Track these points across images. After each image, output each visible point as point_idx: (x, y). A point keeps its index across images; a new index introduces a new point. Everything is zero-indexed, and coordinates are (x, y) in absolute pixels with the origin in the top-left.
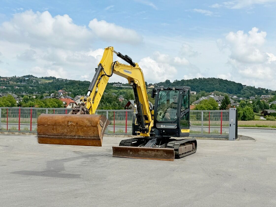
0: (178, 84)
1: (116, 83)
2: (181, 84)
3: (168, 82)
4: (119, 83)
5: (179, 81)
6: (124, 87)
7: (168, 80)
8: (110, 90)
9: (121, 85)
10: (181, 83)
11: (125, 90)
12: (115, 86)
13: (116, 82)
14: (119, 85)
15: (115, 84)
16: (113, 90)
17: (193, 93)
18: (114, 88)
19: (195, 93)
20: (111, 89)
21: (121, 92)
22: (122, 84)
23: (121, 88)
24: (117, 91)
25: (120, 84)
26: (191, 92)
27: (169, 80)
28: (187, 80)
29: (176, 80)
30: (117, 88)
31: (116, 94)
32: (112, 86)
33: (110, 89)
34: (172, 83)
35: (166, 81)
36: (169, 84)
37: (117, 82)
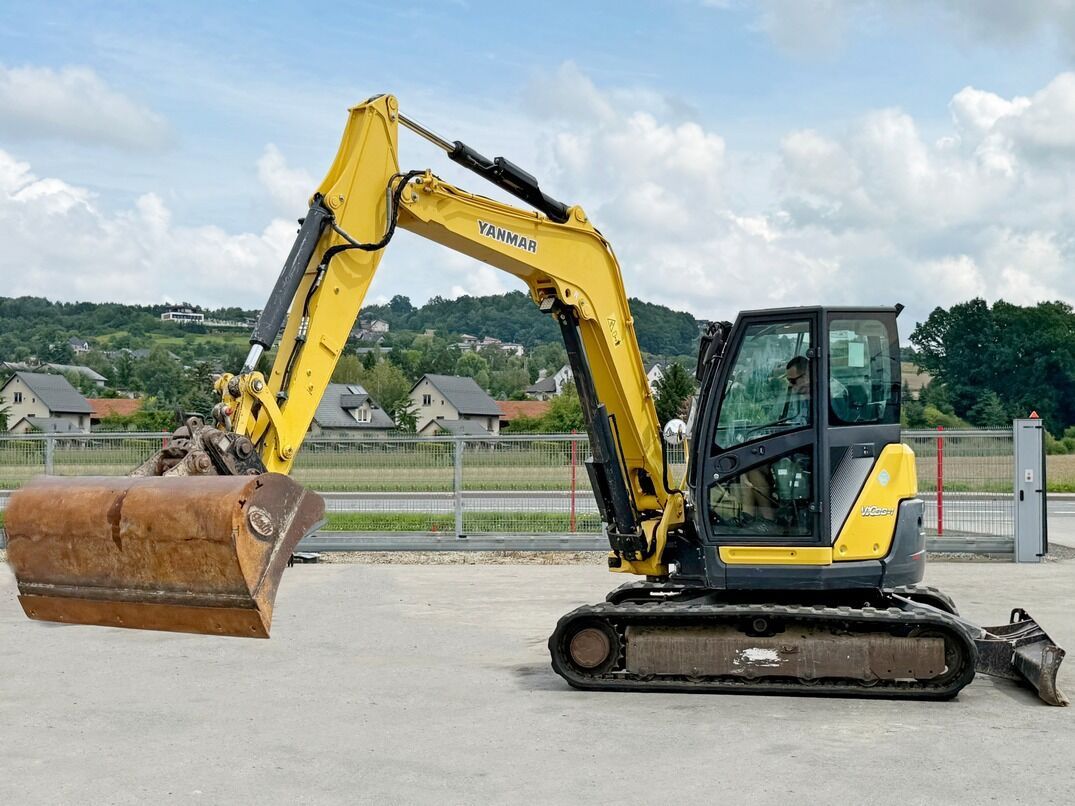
0: (444, 314)
1: (175, 309)
2: (458, 314)
3: (400, 304)
4: (186, 306)
5: (449, 303)
6: (210, 324)
7: (400, 297)
8: (150, 337)
9: (200, 318)
10: (459, 311)
11: (217, 336)
12: (171, 318)
13: (173, 304)
14: (188, 317)
15: (172, 313)
16: (161, 338)
17: (513, 352)
18: (166, 330)
19: (520, 351)
20: (153, 335)
21: (200, 344)
22: (201, 312)
23: (202, 330)
24: (180, 342)
25: (195, 310)
26: (505, 348)
27: (408, 299)
28: (483, 300)
29: (438, 298)
30: (181, 326)
31: (177, 354)
32: (156, 319)
33: (148, 334)
34: (419, 307)
35: (394, 299)
36: (406, 315)
37: (180, 304)
